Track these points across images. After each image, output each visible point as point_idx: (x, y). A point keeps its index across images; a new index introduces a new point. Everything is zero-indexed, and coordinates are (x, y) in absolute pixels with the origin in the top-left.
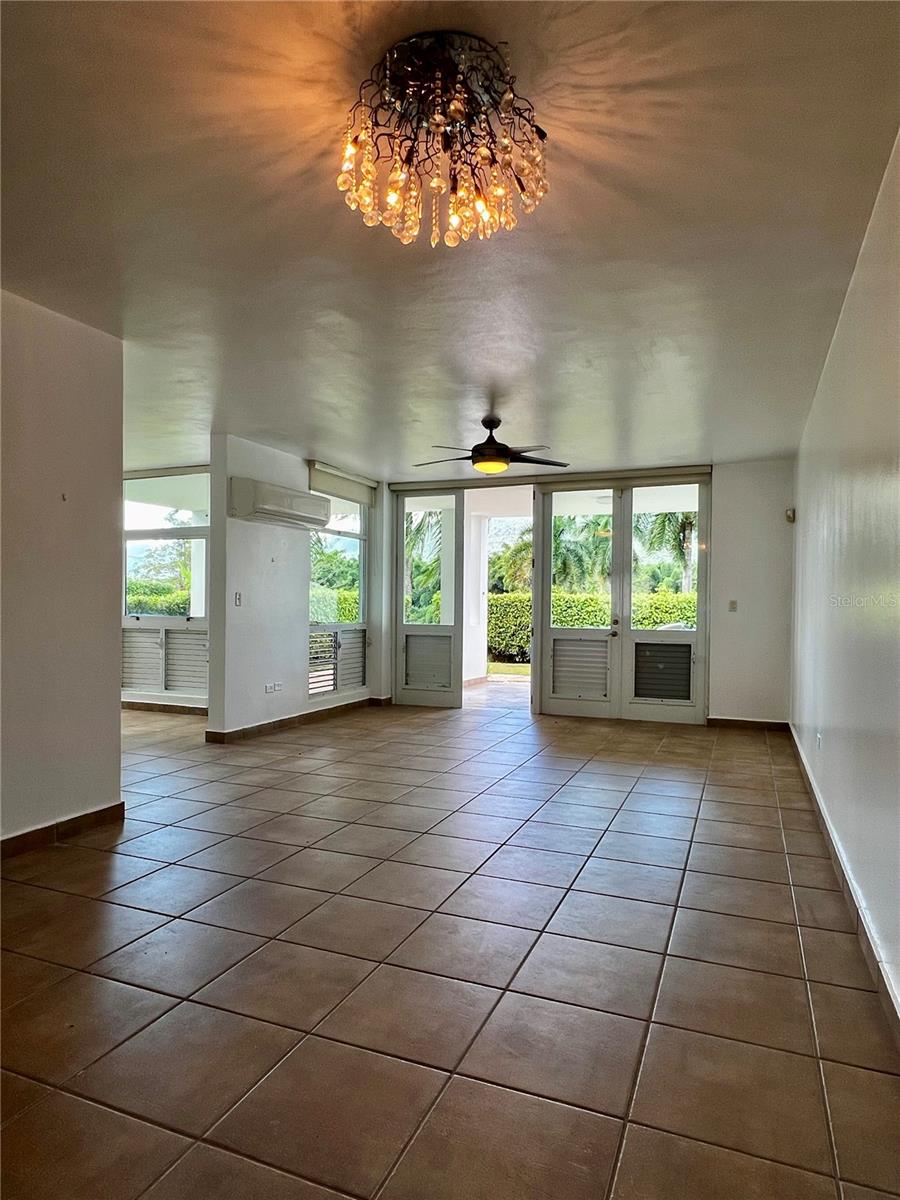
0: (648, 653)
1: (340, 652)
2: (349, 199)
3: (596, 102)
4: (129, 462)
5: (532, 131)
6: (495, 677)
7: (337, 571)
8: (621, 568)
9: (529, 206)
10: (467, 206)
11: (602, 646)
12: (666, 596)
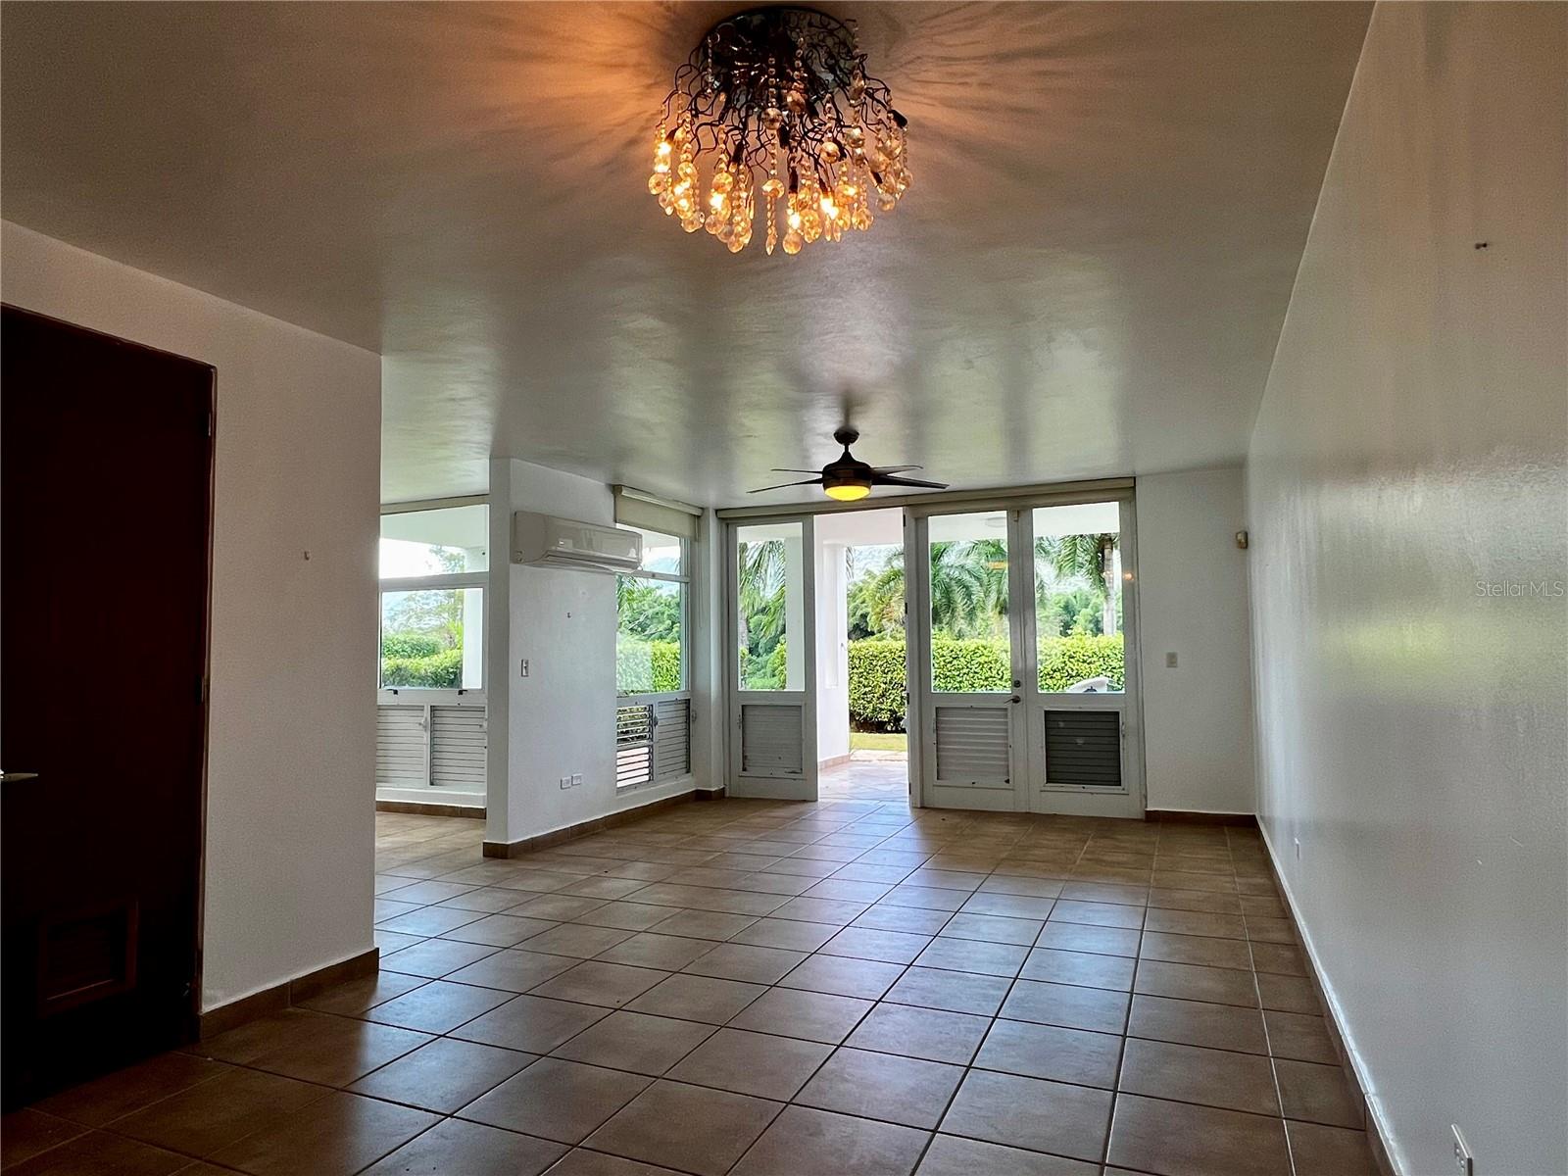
0: (1062, 725)
1: (656, 730)
2: (664, 200)
3: (966, 75)
4: (387, 496)
5: (888, 118)
6: (860, 754)
7: (650, 612)
8: (1020, 604)
9: (888, 202)
10: (811, 208)
11: (999, 717)
12: (1081, 640)
